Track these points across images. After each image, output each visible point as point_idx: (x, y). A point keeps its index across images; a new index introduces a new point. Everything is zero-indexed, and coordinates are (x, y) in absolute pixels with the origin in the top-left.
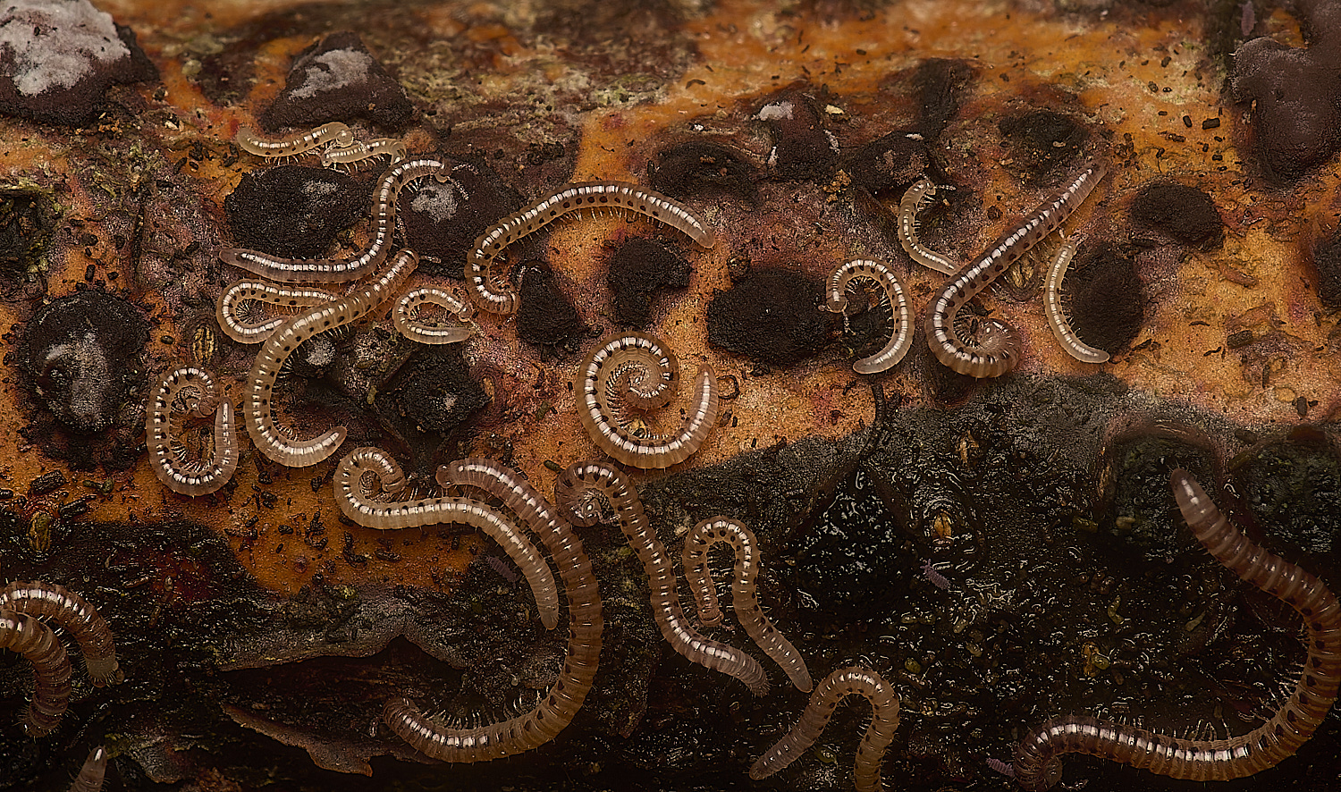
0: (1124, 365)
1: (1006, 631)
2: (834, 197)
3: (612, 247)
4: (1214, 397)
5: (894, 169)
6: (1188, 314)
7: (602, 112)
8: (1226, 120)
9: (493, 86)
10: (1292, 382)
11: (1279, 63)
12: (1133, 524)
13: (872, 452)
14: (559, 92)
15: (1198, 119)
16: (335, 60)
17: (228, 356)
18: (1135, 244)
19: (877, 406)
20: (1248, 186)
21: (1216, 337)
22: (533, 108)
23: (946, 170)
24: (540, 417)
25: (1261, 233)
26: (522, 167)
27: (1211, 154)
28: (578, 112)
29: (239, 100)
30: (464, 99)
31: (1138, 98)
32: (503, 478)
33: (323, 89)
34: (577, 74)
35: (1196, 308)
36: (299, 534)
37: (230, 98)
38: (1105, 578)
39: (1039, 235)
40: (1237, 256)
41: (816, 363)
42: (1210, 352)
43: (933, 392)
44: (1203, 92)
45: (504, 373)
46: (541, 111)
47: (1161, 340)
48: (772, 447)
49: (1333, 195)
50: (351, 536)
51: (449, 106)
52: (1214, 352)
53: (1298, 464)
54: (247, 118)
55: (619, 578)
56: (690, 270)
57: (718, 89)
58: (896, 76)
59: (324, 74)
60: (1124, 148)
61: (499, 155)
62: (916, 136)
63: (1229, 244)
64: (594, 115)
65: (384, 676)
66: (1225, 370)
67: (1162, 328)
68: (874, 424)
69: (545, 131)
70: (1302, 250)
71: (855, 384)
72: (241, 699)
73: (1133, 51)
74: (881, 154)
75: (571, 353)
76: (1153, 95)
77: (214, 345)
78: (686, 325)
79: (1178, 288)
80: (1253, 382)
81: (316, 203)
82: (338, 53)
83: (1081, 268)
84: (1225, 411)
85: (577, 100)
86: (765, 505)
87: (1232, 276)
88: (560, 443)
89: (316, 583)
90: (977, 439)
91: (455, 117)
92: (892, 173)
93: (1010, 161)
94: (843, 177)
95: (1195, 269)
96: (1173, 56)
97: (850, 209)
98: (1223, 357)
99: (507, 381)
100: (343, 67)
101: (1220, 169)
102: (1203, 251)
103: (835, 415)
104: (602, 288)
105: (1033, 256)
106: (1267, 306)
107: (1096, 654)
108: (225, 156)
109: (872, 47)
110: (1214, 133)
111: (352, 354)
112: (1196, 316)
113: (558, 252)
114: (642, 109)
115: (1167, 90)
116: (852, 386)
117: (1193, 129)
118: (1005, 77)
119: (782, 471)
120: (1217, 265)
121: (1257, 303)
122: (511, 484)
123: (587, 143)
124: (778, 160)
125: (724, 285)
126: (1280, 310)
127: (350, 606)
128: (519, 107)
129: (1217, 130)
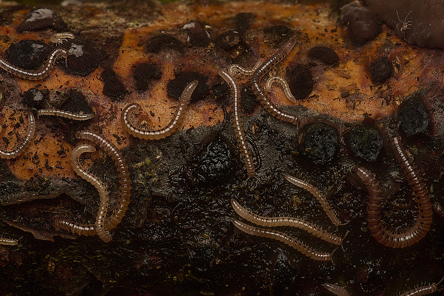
0: (307, 102)
1: (267, 191)
2: (209, 51)
3: (135, 67)
4: (337, 113)
5: (229, 42)
6: (328, 87)
7: (131, 29)
8: (339, 30)
9: (93, 22)
10: (362, 108)
11: (357, 11)
12: (311, 150)
13: (223, 130)
14: (116, 24)
15: (329, 30)
16: (42, 11)
17: (7, 99)
18: (310, 64)
19: (224, 114)
20: (347, 48)
21: (337, 94)
22: (107, 28)
23: (247, 42)
24: (111, 120)
25: (352, 62)
26: (104, 43)
27: (334, 39)
28: (122, 29)
29: (9, 24)
30: (84, 25)
31: (309, 24)
32: (99, 138)
33: (38, 19)
34: (121, 19)
35: (330, 85)
36: (30, 159)
37: (6, 24)
38: (300, 172)
39: (277, 61)
40: (344, 69)
41: (204, 102)
42: (335, 99)
43: (243, 111)
44: (331, 22)
45: (99, 105)
46: (110, 28)
47: (319, 95)
48: (189, 129)
49: (375, 50)
50: (47, 160)
51: (79, 27)
52: (337, 99)
53: (366, 131)
54: (11, 29)
55: (138, 173)
56: (161, 73)
57: (169, 23)
58: (228, 19)
59: (38, 15)
60: (305, 37)
61: (97, 40)
62: (236, 32)
63: (341, 65)
64: (128, 29)
65: (57, 210)
66: (340, 105)
67: (319, 91)
68: (224, 120)
69: (112, 34)
70: (366, 66)
71: (217, 108)
72: (10, 218)
73: (306, 11)
74: (225, 37)
75: (122, 99)
76: (314, 23)
77: (2, 96)
78: (160, 91)
79: (325, 79)
80: (350, 108)
81: (35, 50)
82: (42, 10)
83: (292, 71)
84: (341, 117)
85: (122, 26)
86: (187, 148)
87: (342, 75)
88: (118, 128)
89: (36, 176)
90: (258, 125)
91: (81, 30)
92: (228, 43)
93: (267, 41)
94: (212, 45)
95: (330, 73)
96: (320, 13)
97: (214, 55)
98: (340, 100)
99: (100, 108)
100: (44, 13)
101: (337, 44)
102: (332, 67)
103: (210, 118)
104: (132, 79)
105: (275, 68)
106: (354, 85)
107: (297, 199)
108: (5, 39)
109: (219, 12)
110: (335, 33)
111: (48, 99)
112: (330, 87)
113: (117, 68)
114: (143, 28)
115: (319, 22)
116: (216, 109)
117: (328, 32)
118: (264, 18)
119: (193, 137)
120: (337, 72)
121: (350, 84)
122: (102, 139)
123: (125, 37)
124: (190, 40)
125: (173, 78)
126: (359, 86)
127: (47, 184)
128: (103, 27)
129: (336, 32)
